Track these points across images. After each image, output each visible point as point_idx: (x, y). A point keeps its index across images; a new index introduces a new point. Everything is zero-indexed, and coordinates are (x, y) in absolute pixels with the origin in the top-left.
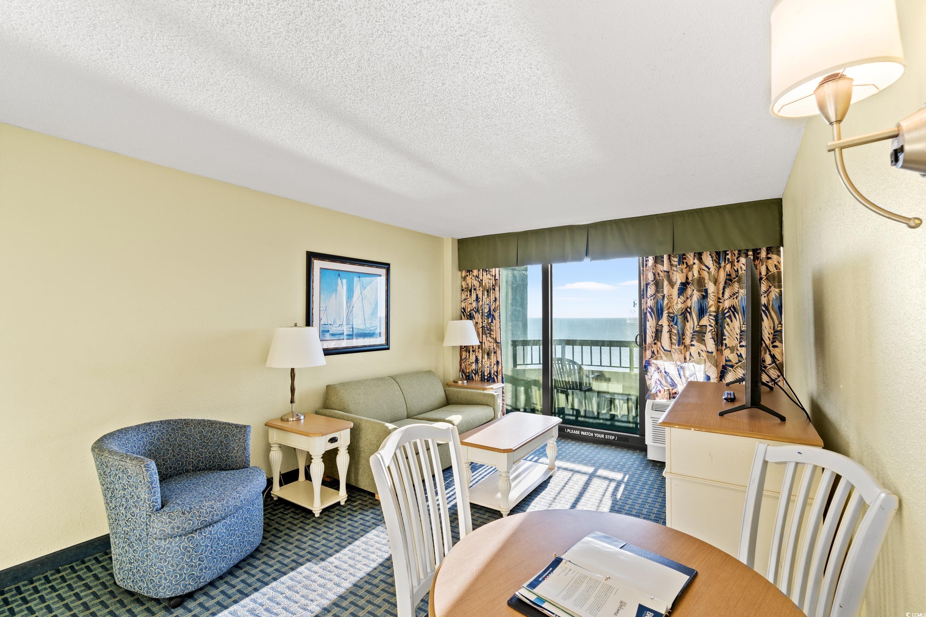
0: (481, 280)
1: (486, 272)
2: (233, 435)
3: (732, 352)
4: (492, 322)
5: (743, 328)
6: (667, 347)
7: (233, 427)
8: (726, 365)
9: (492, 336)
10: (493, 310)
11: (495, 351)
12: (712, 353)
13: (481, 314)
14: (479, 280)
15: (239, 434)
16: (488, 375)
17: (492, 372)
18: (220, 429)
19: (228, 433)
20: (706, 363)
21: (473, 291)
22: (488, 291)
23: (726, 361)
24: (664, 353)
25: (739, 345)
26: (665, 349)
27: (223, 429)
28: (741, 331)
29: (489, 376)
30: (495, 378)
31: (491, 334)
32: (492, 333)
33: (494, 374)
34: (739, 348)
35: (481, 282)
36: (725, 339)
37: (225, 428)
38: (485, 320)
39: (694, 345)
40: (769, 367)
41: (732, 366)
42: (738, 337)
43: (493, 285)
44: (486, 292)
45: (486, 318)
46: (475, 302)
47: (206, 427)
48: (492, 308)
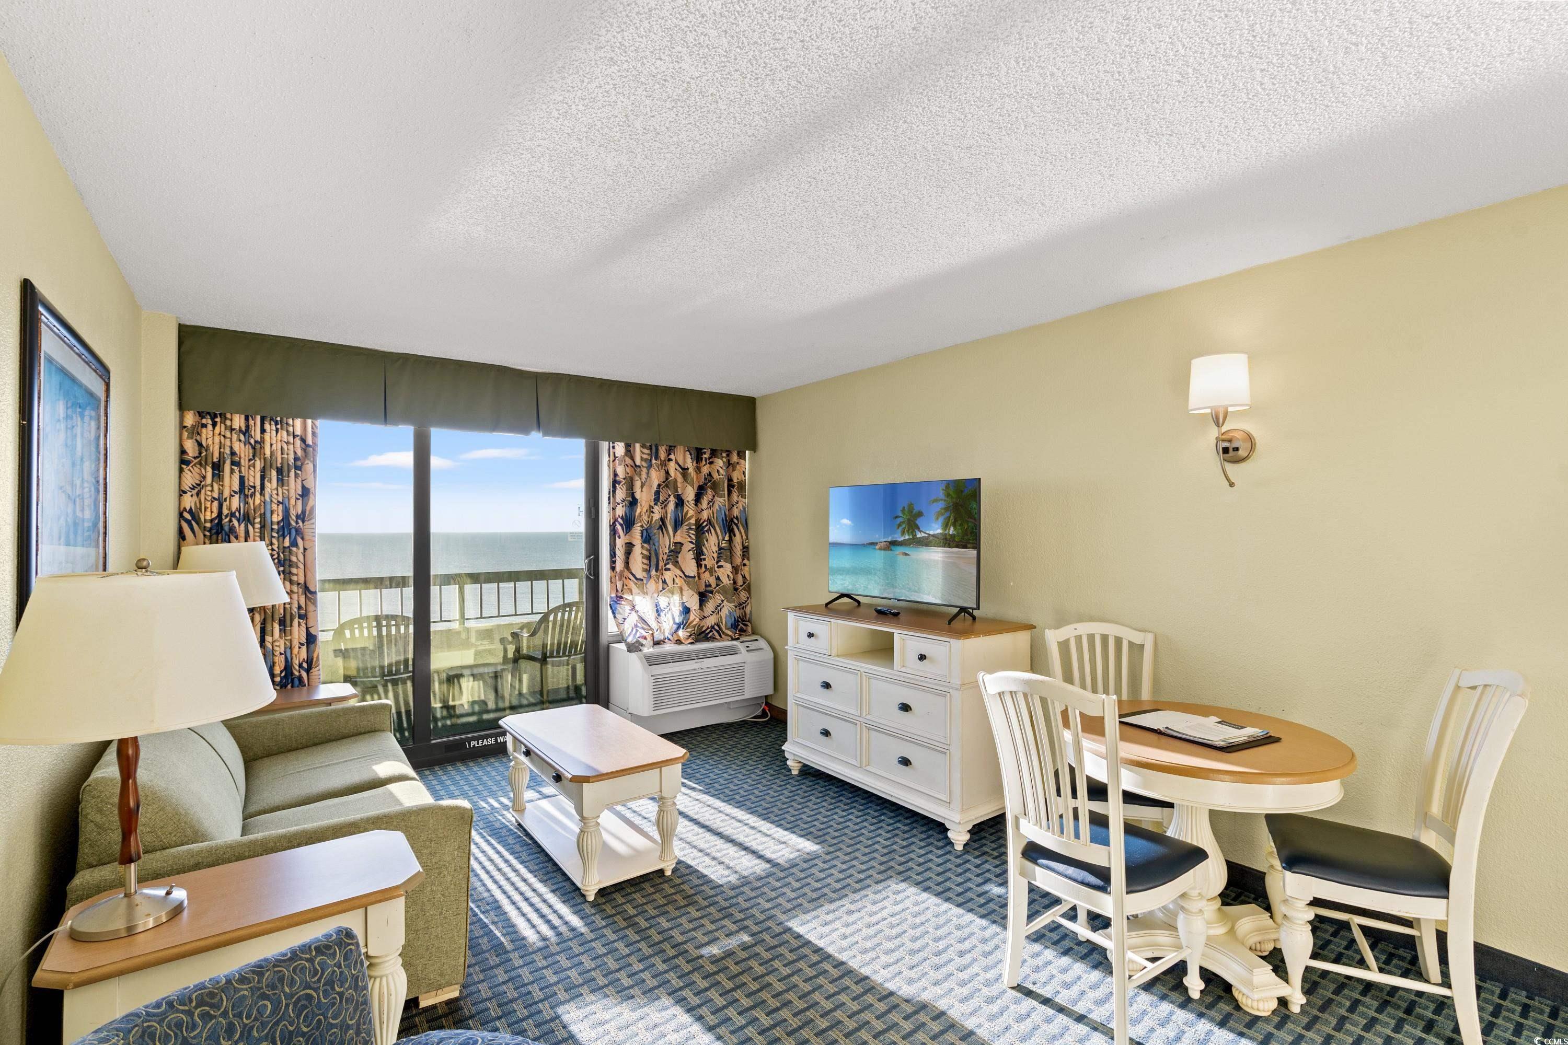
0: (256, 442)
1: (276, 424)
2: (330, 983)
3: (711, 575)
4: (294, 544)
5: (723, 545)
6: (640, 574)
7: (311, 961)
8: (706, 591)
9: (295, 578)
10: (298, 517)
11: (303, 612)
12: (694, 577)
13: (258, 526)
14: (252, 441)
15: (348, 966)
16: (281, 672)
17: (296, 662)
18: (264, 997)
19: (308, 986)
20: (684, 593)
21: (227, 467)
22: (280, 471)
23: (706, 586)
24: (636, 584)
25: (716, 566)
26: (638, 577)
27: (274, 987)
28: (720, 549)
29: (283, 674)
30: (304, 674)
31: (290, 573)
32: (294, 570)
33: (300, 666)
34: (716, 569)
35: (257, 448)
36: (704, 559)
37: (281, 980)
38: (275, 541)
39: (669, 569)
40: (741, 588)
41: (711, 592)
42: (715, 555)
43: (296, 459)
44: (274, 473)
45: (275, 535)
46: (237, 496)
47: (194, 1026)
48: (293, 513)
